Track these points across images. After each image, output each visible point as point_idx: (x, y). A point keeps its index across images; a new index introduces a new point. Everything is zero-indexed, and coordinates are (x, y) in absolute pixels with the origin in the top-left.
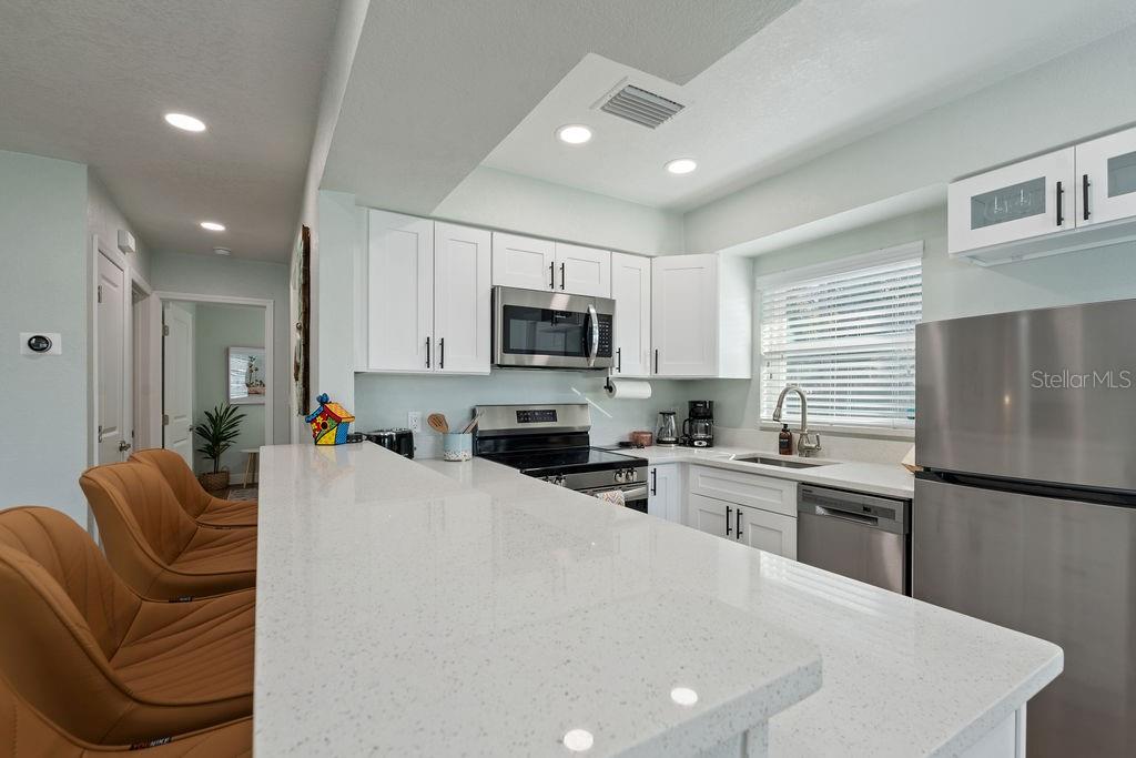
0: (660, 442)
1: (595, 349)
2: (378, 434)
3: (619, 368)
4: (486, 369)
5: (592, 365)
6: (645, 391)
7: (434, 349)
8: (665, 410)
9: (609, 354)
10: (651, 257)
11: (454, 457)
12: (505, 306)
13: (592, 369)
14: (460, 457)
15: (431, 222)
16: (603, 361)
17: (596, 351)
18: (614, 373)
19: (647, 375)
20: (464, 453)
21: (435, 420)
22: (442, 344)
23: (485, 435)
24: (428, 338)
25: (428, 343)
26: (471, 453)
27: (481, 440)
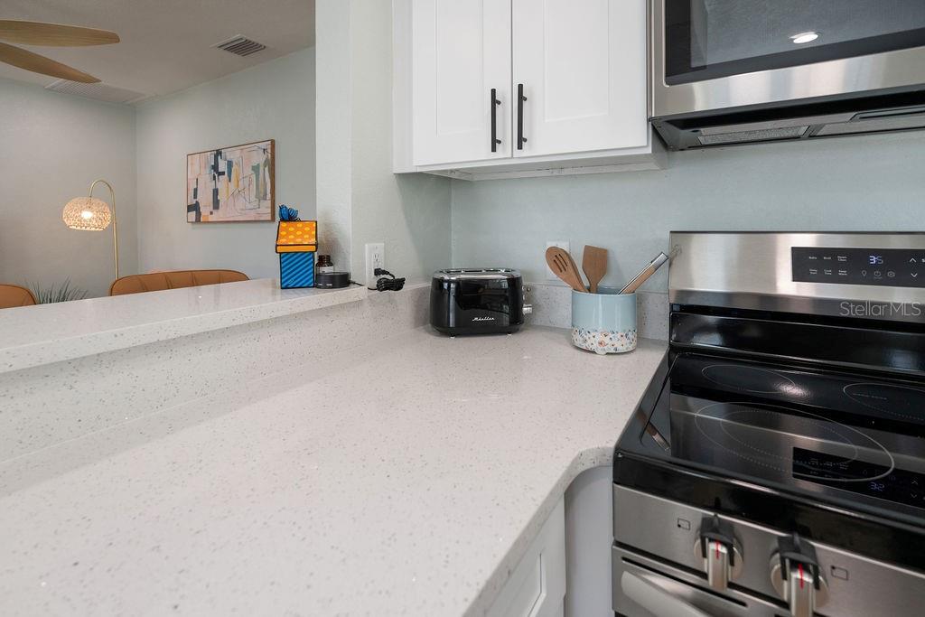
7: (509, 113)
14: (595, 347)
20: (599, 338)
21: (558, 259)
22: (521, 99)
23: (692, 301)
24: (493, 91)
25: (495, 102)
26: (625, 341)
27: (685, 312)
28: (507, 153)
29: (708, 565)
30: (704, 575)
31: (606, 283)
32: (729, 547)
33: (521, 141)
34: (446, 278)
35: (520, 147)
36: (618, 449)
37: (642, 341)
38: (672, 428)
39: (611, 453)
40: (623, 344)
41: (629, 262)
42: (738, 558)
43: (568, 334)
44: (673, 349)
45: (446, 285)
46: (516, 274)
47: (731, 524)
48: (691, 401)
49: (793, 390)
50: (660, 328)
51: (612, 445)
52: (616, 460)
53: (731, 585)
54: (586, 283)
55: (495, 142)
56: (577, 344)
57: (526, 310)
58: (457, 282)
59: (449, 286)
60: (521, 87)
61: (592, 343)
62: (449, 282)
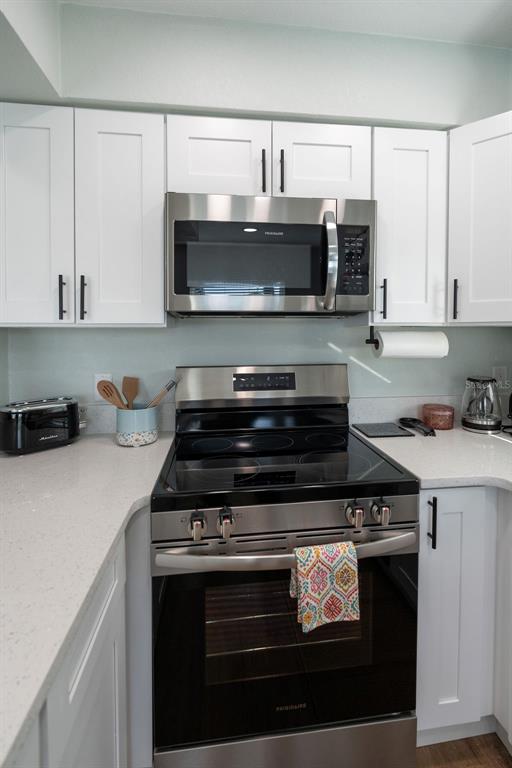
0: (467, 424)
1: (333, 281)
2: (8, 410)
3: (384, 313)
4: (158, 318)
5: (331, 307)
6: (439, 346)
7: (73, 292)
8: (477, 373)
9: (364, 289)
10: (447, 129)
11: (122, 441)
12: (176, 222)
13: (335, 313)
14: (133, 443)
15: (71, 109)
16: (355, 301)
17: (334, 285)
18: (377, 320)
19: (440, 321)
20: (136, 436)
21: (106, 388)
22: (83, 284)
23: (188, 407)
24: (61, 277)
25: (61, 284)
26: (151, 436)
27: (185, 413)
28: (70, 320)
29: (194, 533)
30: (192, 539)
31: (138, 401)
32: (201, 520)
33: (83, 313)
34: (14, 411)
35: (82, 318)
36: (153, 495)
37: (161, 434)
38: (177, 482)
39: (149, 499)
40: (149, 438)
41: (153, 386)
42: (205, 525)
43: (114, 438)
44: (178, 435)
45: (14, 416)
46: (73, 401)
47: (202, 512)
48: (188, 463)
49: (244, 445)
50: (170, 424)
51: (150, 494)
52: (152, 501)
53: (203, 538)
54: (125, 402)
55: (62, 312)
56: (121, 443)
57: (81, 426)
58: (23, 413)
59: (17, 417)
60: (82, 277)
61: (131, 440)
62: (17, 414)
